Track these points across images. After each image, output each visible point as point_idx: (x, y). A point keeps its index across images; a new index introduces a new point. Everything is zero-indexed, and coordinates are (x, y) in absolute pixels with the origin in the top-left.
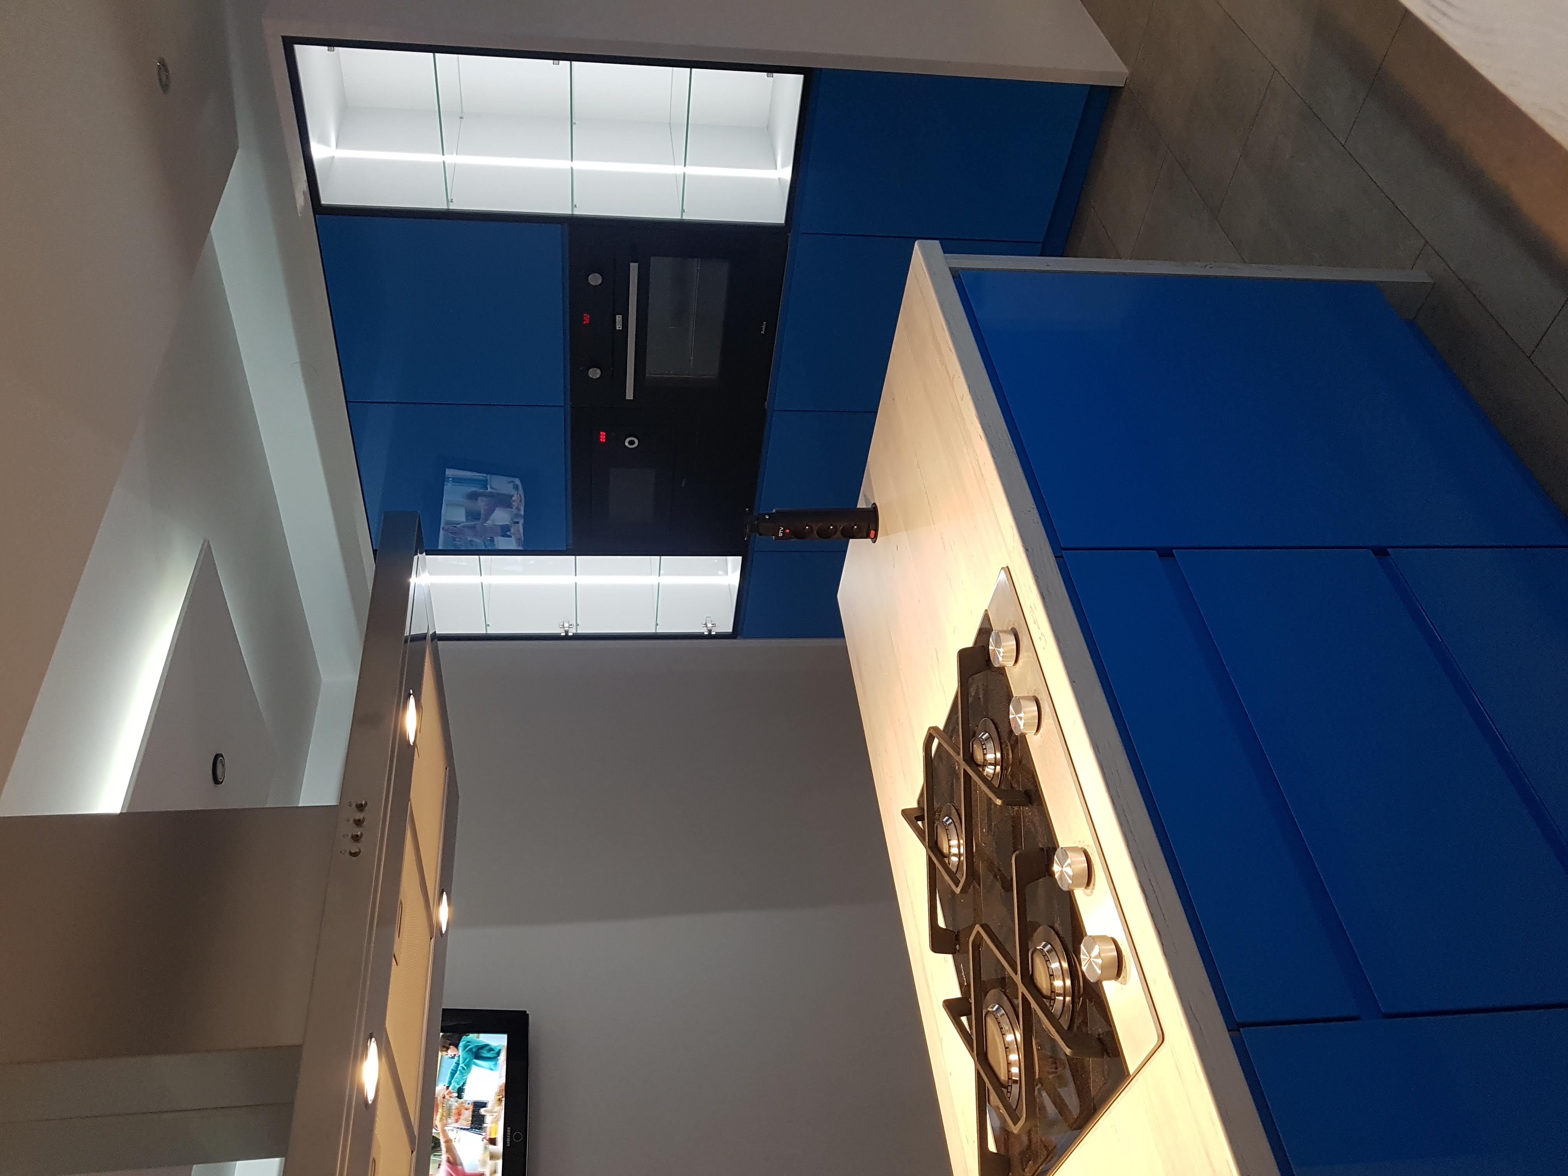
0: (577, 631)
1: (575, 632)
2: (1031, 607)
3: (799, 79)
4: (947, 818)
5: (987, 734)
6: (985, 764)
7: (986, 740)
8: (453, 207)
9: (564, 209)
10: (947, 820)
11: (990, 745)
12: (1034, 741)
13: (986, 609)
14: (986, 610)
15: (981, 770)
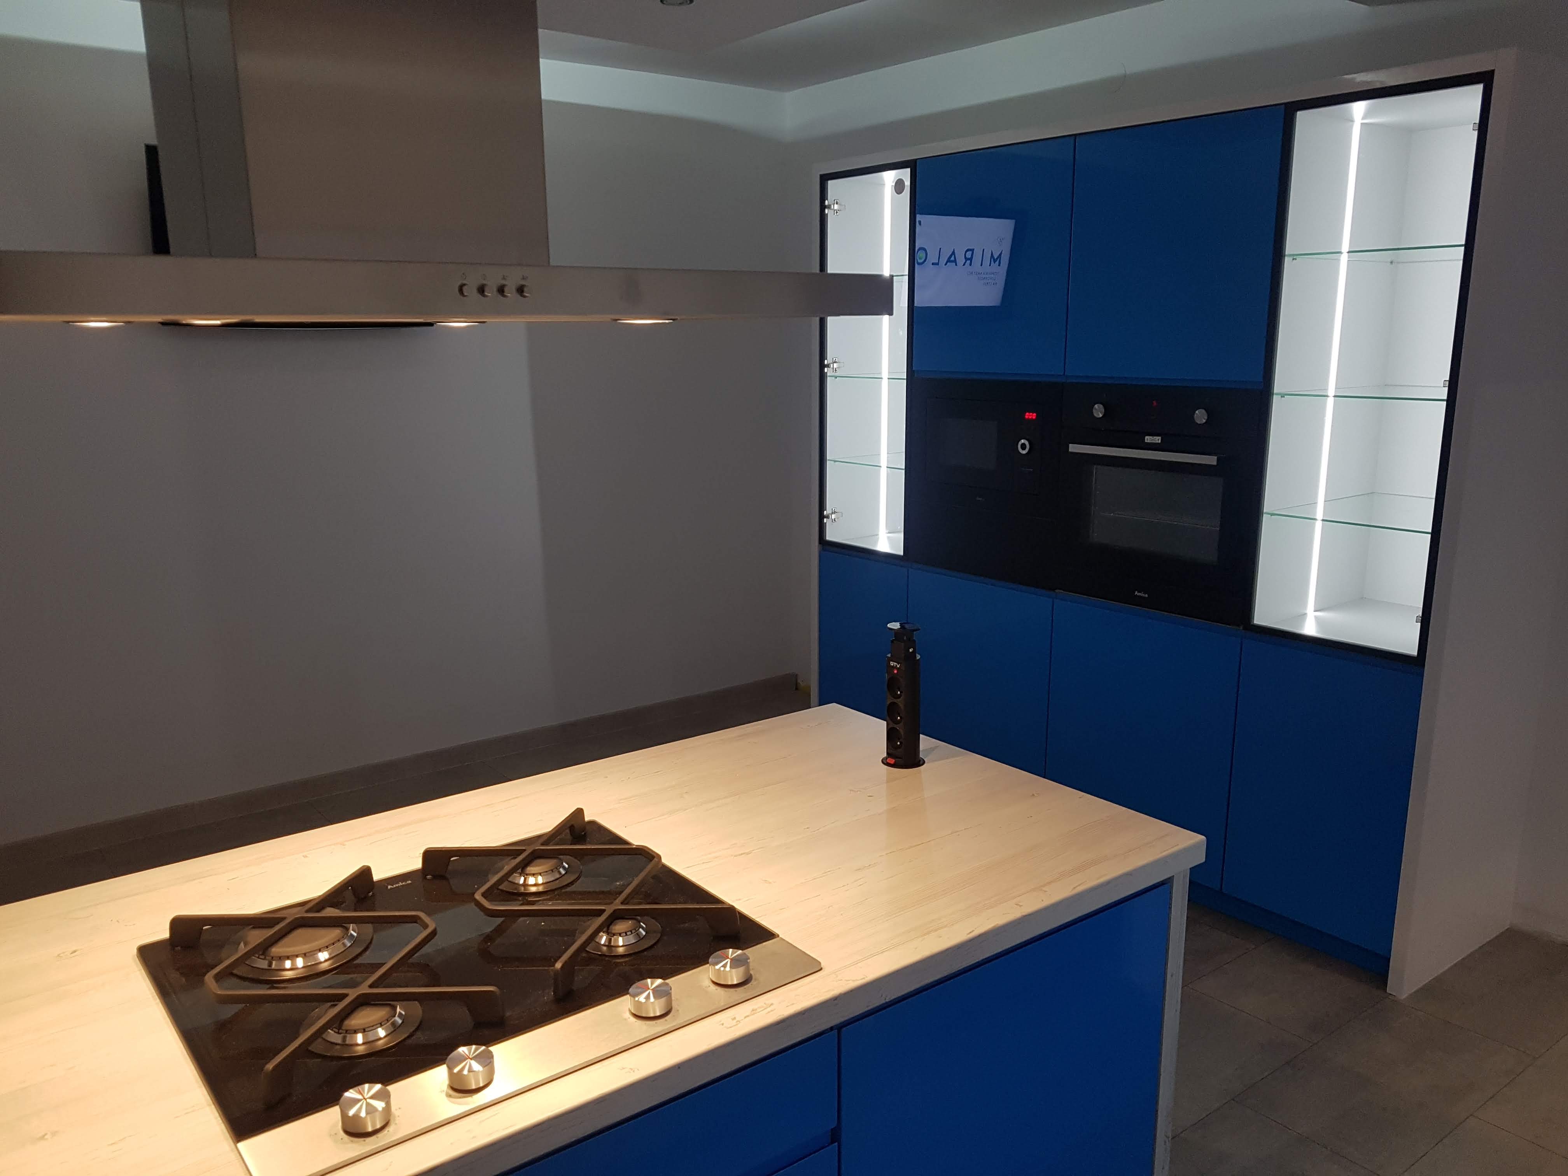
0: (829, 376)
1: (828, 374)
2: (772, 1004)
3: (1411, 648)
4: (567, 866)
5: (644, 933)
6: (610, 934)
7: (637, 934)
8: (1287, 261)
9: (1279, 385)
10: (564, 868)
11: (632, 939)
12: (622, 1005)
13: (780, 936)
14: (778, 936)
15: (605, 930)
